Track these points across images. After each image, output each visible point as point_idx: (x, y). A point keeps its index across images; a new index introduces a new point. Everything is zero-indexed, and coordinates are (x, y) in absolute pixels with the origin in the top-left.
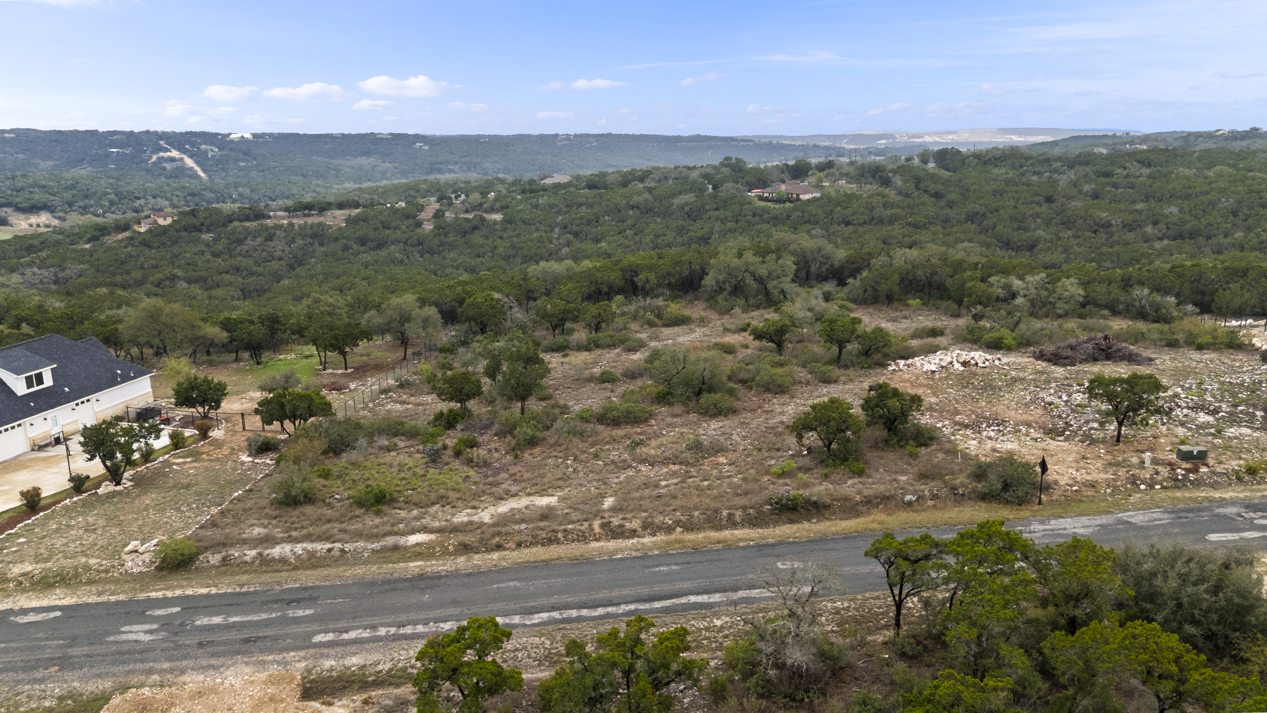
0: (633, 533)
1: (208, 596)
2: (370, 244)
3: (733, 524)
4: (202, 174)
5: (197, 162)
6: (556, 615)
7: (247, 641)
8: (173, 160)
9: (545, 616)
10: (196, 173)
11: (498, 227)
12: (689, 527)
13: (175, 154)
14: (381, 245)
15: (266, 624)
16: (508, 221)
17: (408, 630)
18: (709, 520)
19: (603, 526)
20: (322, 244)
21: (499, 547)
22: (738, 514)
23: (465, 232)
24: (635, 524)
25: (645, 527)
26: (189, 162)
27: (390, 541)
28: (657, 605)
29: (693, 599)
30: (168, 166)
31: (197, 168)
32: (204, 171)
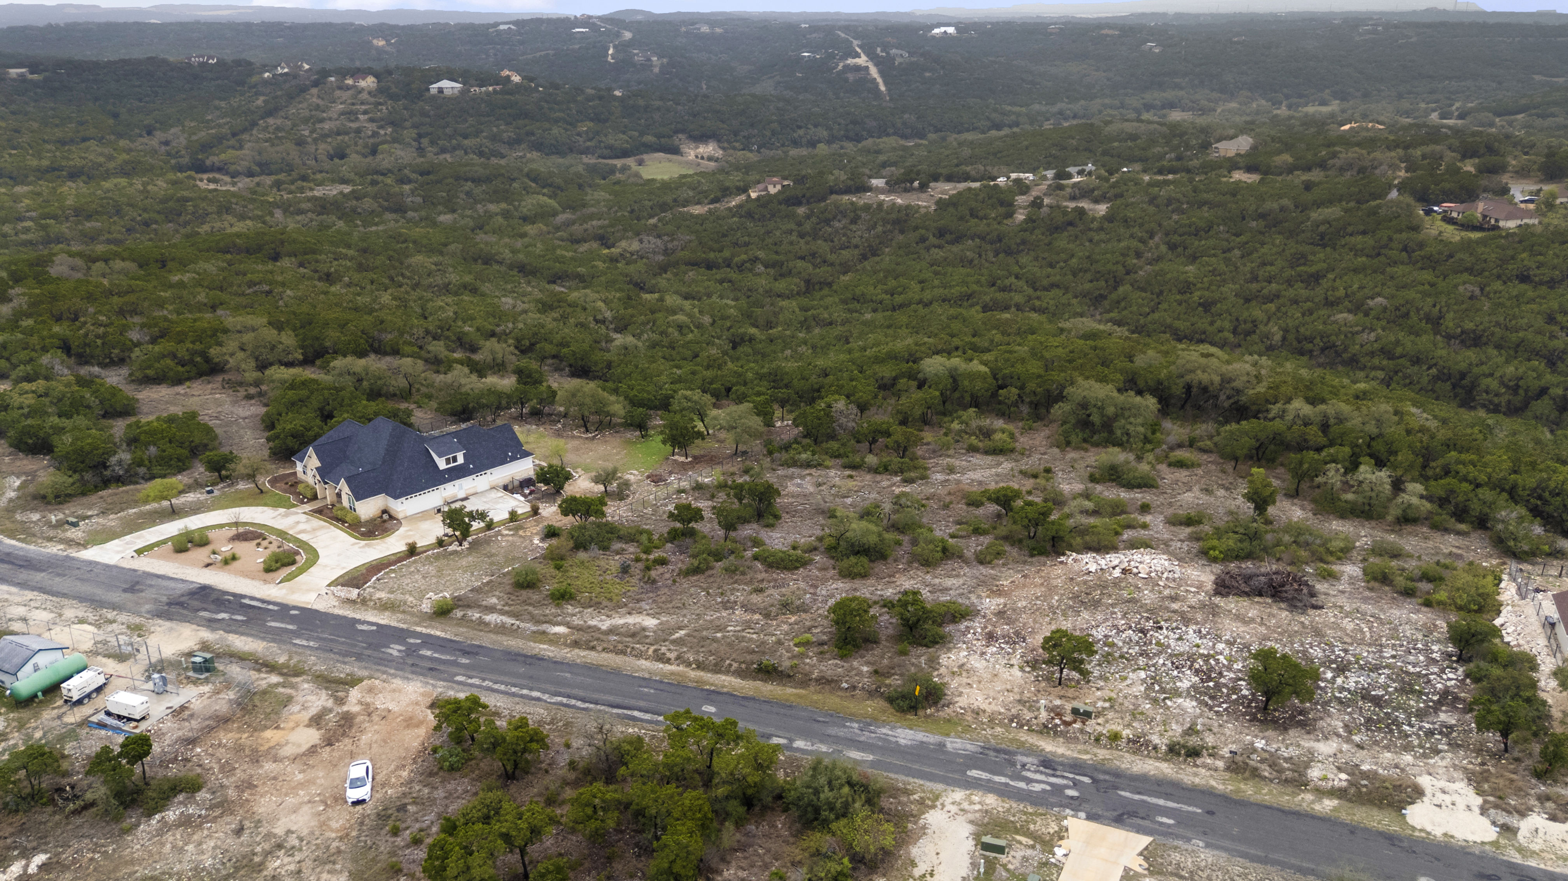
0: (668, 661)
1: (438, 638)
2: (948, 237)
3: (727, 672)
4: (883, 88)
5: (881, 73)
6: (565, 700)
7: (431, 669)
8: (857, 68)
9: (559, 699)
10: (877, 85)
11: (1095, 225)
12: (700, 666)
13: (862, 60)
14: (958, 239)
15: (444, 662)
16: (1109, 218)
17: (496, 686)
18: (716, 665)
19: (655, 651)
20: (902, 232)
21: (593, 648)
22: (735, 665)
23: (1057, 228)
24: (672, 656)
25: (678, 658)
26: (874, 72)
27: (544, 627)
28: (615, 711)
29: (636, 713)
30: (851, 77)
31: (879, 80)
32: (886, 83)
